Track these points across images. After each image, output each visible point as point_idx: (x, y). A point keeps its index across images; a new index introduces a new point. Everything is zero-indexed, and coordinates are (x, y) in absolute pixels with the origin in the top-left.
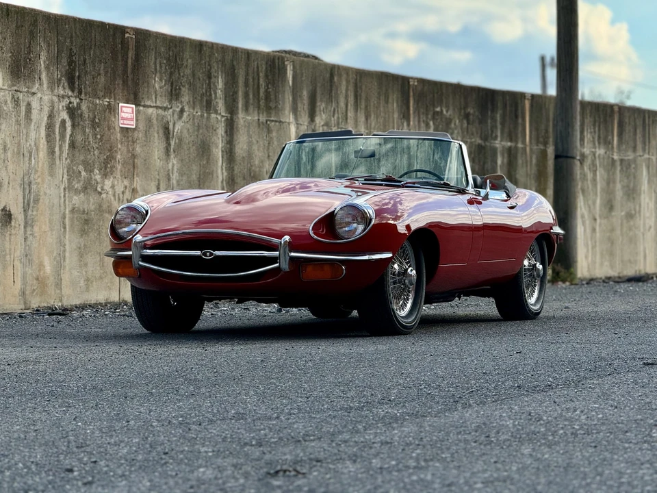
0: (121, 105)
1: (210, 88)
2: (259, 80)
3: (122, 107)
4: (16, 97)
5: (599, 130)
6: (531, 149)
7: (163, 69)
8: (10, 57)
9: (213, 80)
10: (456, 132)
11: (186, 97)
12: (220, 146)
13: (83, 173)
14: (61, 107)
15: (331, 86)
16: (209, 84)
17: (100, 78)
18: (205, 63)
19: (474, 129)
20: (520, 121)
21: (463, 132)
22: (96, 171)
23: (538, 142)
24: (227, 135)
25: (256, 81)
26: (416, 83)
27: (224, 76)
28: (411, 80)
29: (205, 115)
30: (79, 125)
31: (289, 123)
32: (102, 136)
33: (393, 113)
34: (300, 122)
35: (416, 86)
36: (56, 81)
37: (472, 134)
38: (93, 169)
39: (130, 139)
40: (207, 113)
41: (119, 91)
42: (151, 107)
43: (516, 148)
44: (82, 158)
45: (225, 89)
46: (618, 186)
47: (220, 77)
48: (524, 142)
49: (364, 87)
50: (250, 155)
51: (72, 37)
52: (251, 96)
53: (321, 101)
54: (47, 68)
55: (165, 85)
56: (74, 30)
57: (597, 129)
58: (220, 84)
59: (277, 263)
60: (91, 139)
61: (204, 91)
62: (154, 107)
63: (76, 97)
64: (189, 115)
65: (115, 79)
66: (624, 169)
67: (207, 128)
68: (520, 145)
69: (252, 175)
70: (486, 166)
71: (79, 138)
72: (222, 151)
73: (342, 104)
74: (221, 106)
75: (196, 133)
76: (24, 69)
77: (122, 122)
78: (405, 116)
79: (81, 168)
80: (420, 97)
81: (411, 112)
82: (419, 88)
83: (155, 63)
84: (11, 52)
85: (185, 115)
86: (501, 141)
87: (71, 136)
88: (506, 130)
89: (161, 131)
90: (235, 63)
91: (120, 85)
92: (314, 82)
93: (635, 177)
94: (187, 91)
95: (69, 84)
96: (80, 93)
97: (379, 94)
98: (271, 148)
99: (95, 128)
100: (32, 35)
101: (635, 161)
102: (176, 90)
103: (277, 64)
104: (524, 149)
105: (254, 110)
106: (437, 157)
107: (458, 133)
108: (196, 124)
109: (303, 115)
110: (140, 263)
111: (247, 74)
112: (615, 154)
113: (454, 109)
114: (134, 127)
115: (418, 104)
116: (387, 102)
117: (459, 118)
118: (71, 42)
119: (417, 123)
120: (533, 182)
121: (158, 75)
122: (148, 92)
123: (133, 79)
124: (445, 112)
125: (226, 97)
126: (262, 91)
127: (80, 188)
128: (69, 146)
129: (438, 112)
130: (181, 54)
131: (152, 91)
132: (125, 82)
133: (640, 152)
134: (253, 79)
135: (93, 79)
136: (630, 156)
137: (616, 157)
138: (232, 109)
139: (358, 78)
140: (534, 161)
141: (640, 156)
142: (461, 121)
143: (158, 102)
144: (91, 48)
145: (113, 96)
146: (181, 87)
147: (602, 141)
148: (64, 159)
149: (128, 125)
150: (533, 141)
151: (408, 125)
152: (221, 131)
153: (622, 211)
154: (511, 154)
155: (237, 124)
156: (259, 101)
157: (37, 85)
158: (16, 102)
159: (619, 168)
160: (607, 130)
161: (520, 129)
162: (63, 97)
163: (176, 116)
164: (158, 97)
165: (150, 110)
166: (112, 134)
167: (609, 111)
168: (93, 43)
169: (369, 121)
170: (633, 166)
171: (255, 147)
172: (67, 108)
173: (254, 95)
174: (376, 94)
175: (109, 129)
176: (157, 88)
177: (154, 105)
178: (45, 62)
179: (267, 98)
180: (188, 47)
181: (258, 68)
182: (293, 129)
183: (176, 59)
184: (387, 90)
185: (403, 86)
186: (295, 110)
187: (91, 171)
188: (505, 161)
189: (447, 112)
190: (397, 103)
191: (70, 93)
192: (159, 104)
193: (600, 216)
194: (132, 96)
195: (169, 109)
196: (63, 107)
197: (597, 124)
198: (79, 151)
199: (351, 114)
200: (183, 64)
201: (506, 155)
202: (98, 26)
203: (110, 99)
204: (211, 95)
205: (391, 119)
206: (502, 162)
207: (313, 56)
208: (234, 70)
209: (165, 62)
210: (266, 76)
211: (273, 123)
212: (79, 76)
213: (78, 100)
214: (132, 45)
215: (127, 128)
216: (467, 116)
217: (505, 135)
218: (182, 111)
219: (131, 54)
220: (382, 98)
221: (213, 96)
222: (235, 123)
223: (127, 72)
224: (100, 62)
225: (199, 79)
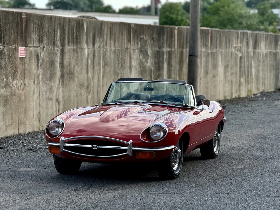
0: (20, 47)
1: (55, 36)
2: (73, 30)
3: (20, 48)
5: (203, 40)
6: (177, 51)
7: (36, 30)
9: (55, 33)
10: (149, 46)
11: (45, 42)
12: (58, 61)
13: (5, 79)
15: (101, 31)
16: (54, 34)
17: (12, 36)
18: (53, 25)
19: (156, 44)
20: (173, 39)
21: (151, 46)
22: (10, 78)
23: (180, 47)
24: (61, 56)
25: (72, 31)
26: (134, 26)
27: (60, 30)
28: (132, 25)
30: (3, 58)
31: (85, 48)
32: (12, 62)
33: (125, 40)
34: (89, 47)
35: (134, 27)
37: (155, 46)
38: (9, 77)
39: (23, 62)
40: (53, 47)
41: (19, 41)
42: (32, 47)
43: (172, 51)
44: (4, 72)
45: (60, 36)
46: (210, 64)
47: (58, 31)
48: (175, 48)
49: (113, 30)
50: (70, 64)
52: (70, 38)
53: (97, 37)
55: (37, 37)
56: (2, 16)
57: (202, 40)
58: (59, 34)
60: (8, 64)
61: (52, 38)
63: (2, 46)
64: (46, 49)
65: (18, 36)
66: (212, 56)
67: (53, 54)
68: (173, 50)
69: (71, 72)
70: (160, 60)
71: (3, 64)
72: (59, 63)
73: (105, 38)
74: (59, 43)
75: (49, 57)
77: (20, 55)
78: (129, 41)
79: (4, 77)
80: (135, 32)
81: (132, 38)
82: (135, 28)
83: (33, 27)
85: (45, 49)
86: (166, 48)
88: (168, 43)
89: (35, 58)
90: (64, 24)
91: (20, 39)
92: (94, 30)
93: (216, 59)
94: (46, 38)
96: (4, 44)
97: (119, 32)
98: (78, 60)
99: (10, 59)
101: (216, 52)
102: (41, 38)
103: (80, 23)
104: (175, 51)
105: (71, 44)
106: (141, 57)
107: (149, 47)
108: (49, 53)
109: (90, 44)
111: (69, 29)
112: (209, 50)
113: (148, 36)
114: (25, 57)
115: (134, 35)
116: (122, 35)
117: (150, 40)
119: (134, 43)
120: (178, 65)
121: (34, 32)
122: (30, 40)
123: (25, 36)
124: (144, 38)
125: (61, 39)
126: (75, 35)
127: (3, 86)
129: (142, 38)
130: (44, 22)
131: (32, 40)
132: (21, 37)
133: (218, 49)
134: (71, 30)
135: (9, 37)
136: (215, 50)
137: (209, 52)
138: (63, 45)
139: (112, 25)
140: (178, 56)
141: (219, 50)
142: (151, 41)
143: (34, 44)
144: (8, 23)
145: (17, 43)
146: (43, 37)
147: (204, 45)
150: (178, 47)
151: (130, 44)
152: (59, 55)
153: (211, 75)
154: (170, 53)
155: (65, 51)
156: (73, 40)
159: (210, 56)
160: (206, 40)
161: (173, 42)
163: (41, 50)
164: (34, 42)
165: (31, 49)
166: (16, 60)
167: (207, 32)
168: (9, 21)
169: (115, 44)
170: (216, 55)
171: (72, 60)
173: (71, 37)
174: (118, 32)
175: (15, 59)
176: (34, 38)
177: (33, 46)
179: (77, 38)
180: (46, 19)
181: (73, 25)
182: (86, 51)
183: (41, 25)
184: (122, 30)
185: (128, 27)
186: (87, 42)
187: (8, 78)
188: (168, 57)
189: (145, 37)
190: (126, 35)
192: (35, 45)
193: (203, 78)
194: (24, 43)
195: (38, 47)
197: (202, 38)
198: (3, 69)
199: (108, 42)
200: (44, 27)
201: (168, 54)
202: (11, 13)
203: (15, 45)
204: (55, 39)
205: (124, 43)
206: (166, 57)
207: (94, 18)
208: (64, 27)
209: (37, 26)
210: (76, 28)
211: (79, 49)
212: (4, 36)
213: (3, 47)
214: (24, 20)
215: (22, 57)
216: (153, 39)
217: (168, 45)
218: (44, 47)
219: (24, 24)
220: (121, 33)
221: (56, 39)
222: (64, 50)
223: (22, 32)
224: (12, 29)
225: (50, 33)
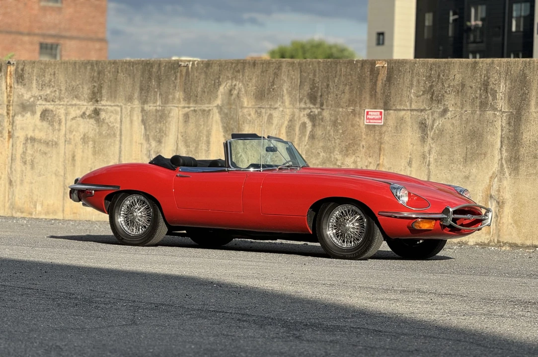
0: (366, 110)
1: (487, 93)
3: (369, 112)
4: (259, 111)
7: (422, 84)
8: (255, 89)
9: (491, 87)
11: (451, 101)
12: (500, 133)
13: (323, 154)
14: (302, 115)
16: (486, 90)
17: (345, 95)
18: (481, 76)
24: (510, 126)
27: (508, 82)
29: (478, 112)
30: (319, 124)
32: (343, 133)
36: (298, 100)
38: (333, 151)
39: (377, 132)
40: (481, 111)
41: (366, 102)
42: (404, 110)
44: (321, 144)
45: (510, 92)
47: (502, 85)
51: (315, 71)
54: (290, 93)
55: (423, 95)
56: (317, 69)
58: (503, 89)
60: (332, 133)
61: (478, 95)
62: (408, 110)
63: (317, 108)
64: (455, 113)
65: (361, 94)
67: (480, 121)
71: (319, 132)
72: (502, 137)
74: (502, 104)
75: (464, 125)
76: (268, 94)
77: (368, 121)
79: (320, 151)
83: (412, 80)
84: (256, 86)
85: (449, 114)
87: (310, 132)
89: (416, 127)
90: (527, 72)
91: (368, 98)
94: (453, 96)
95: (311, 101)
96: (322, 105)
99: (337, 127)
100: (276, 75)
102: (437, 97)
108: (465, 120)
114: (382, 124)
118: (315, 75)
121: (415, 88)
122: (401, 100)
123: (383, 93)
125: (510, 98)
128: (309, 137)
130: (447, 72)
131: (406, 99)
132: (373, 96)
135: (337, 96)
138: (518, 107)
144: (336, 77)
145: (358, 105)
146: (445, 95)
148: (303, 146)
149: (375, 123)
152: (501, 123)
155: (527, 117)
157: (279, 103)
158: (259, 114)
162: (304, 109)
163: (436, 115)
164: (414, 103)
165: (403, 113)
166: (356, 129)
168: (338, 73)
172: (307, 115)
175: (353, 126)
176: (413, 97)
177: (409, 108)
178: (287, 90)
180: (457, 66)
183: (439, 75)
187: (331, 153)
191: (312, 106)
192: (413, 107)
194: (382, 105)
195: (426, 110)
196: (304, 115)
198: (319, 141)
200: (449, 79)
202: (346, 63)
203: (355, 107)
204: (487, 97)
208: (525, 77)
209: (424, 79)
212: (321, 96)
213: (319, 110)
214: (383, 71)
215: (374, 125)
218: (445, 111)
219: (382, 77)
221: (490, 98)
222: (524, 116)
223: (375, 90)
224: (346, 85)
225: (471, 87)
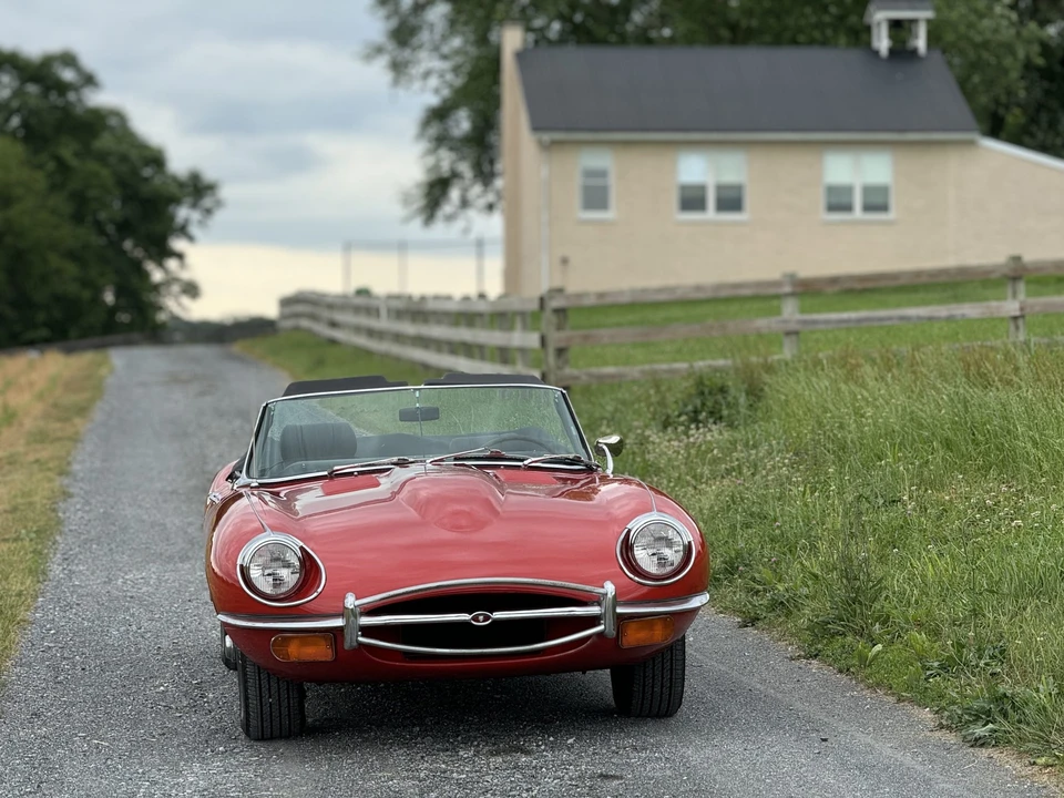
59: (599, 624)
110: (361, 639)
